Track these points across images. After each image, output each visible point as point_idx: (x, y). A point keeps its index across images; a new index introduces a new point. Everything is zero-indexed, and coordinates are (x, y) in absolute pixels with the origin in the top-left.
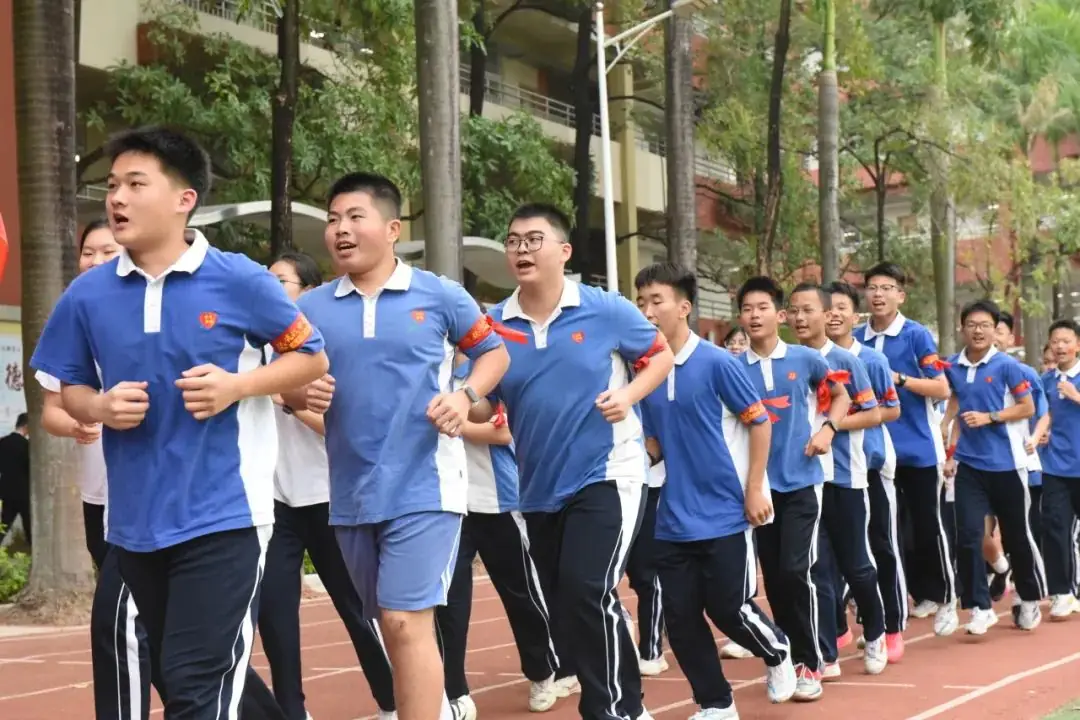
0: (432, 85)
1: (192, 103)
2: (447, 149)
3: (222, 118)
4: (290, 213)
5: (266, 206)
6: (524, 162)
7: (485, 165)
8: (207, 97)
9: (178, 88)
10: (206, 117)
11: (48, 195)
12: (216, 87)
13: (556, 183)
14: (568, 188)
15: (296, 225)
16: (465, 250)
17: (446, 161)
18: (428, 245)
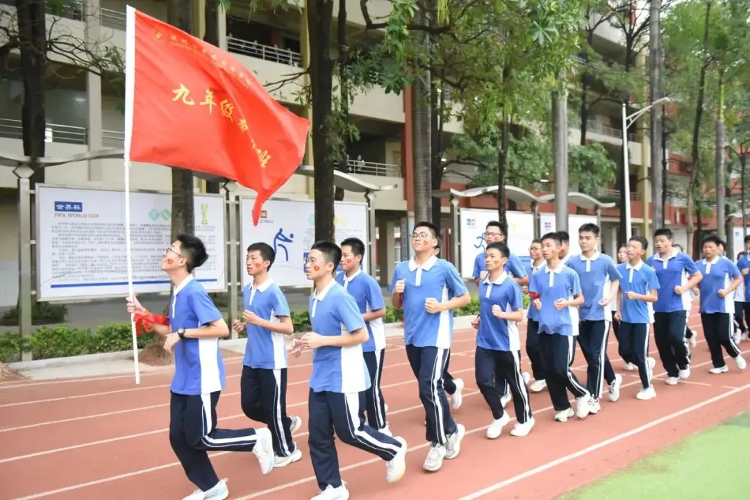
0: (558, 141)
1: (477, 147)
2: (562, 164)
3: (487, 152)
4: (505, 189)
5: (496, 188)
6: (595, 162)
7: (581, 164)
8: (482, 146)
9: (473, 143)
10: (481, 152)
11: (422, 191)
12: (484, 143)
13: (608, 168)
14: (614, 170)
15: (507, 194)
16: (569, 197)
17: (562, 167)
18: (556, 196)
